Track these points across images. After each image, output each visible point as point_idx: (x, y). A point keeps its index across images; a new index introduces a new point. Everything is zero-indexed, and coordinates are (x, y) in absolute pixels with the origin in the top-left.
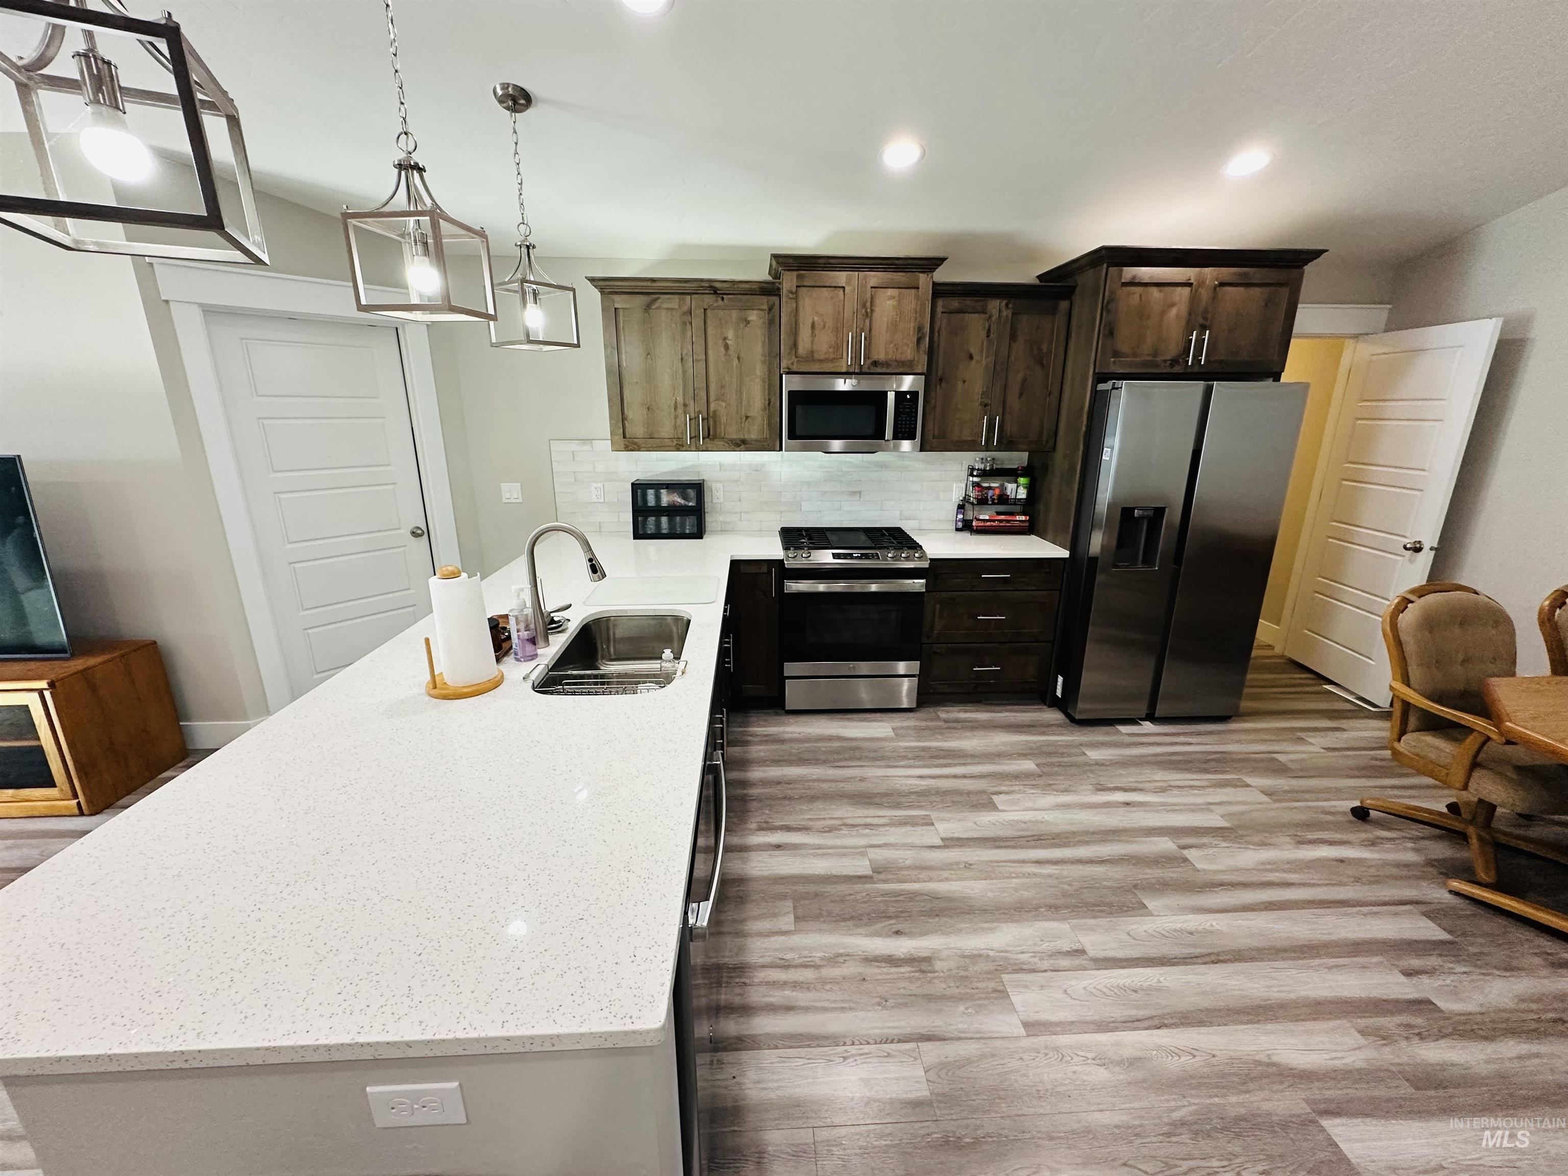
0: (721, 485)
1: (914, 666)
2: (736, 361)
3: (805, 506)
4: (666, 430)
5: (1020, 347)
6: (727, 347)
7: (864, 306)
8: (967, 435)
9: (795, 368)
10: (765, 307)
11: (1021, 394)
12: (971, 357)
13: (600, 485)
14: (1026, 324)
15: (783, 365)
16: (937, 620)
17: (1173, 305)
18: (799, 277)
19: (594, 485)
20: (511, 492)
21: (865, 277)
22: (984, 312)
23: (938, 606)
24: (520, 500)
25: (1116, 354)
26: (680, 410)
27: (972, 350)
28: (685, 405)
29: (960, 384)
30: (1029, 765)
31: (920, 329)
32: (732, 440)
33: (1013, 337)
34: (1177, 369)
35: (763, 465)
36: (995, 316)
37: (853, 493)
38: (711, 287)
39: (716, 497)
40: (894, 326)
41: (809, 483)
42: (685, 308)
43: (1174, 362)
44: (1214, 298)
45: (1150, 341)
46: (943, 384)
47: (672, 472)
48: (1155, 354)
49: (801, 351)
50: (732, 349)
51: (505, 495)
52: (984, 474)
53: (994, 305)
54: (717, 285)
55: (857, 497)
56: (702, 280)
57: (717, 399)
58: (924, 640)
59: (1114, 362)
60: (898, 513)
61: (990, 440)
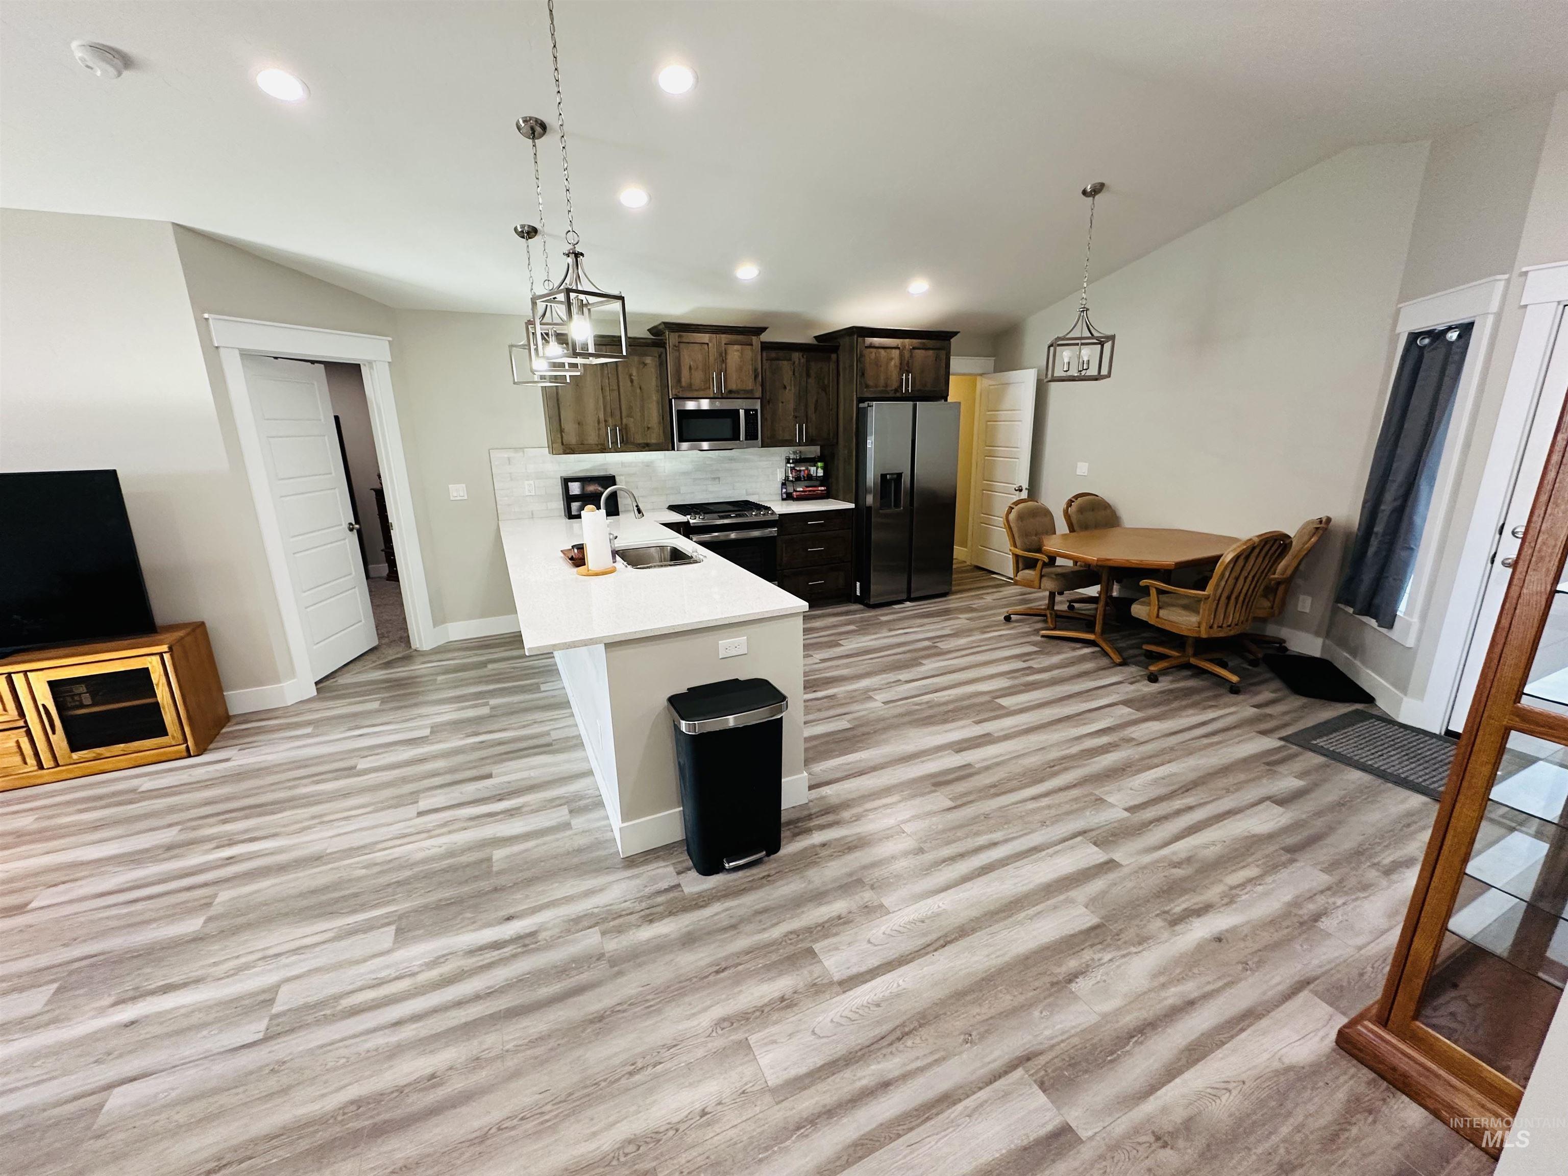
0: (623, 478)
2: (638, 391)
3: (683, 489)
4: (592, 439)
5: (811, 381)
6: (632, 381)
7: (721, 355)
8: (787, 436)
9: (680, 395)
10: (656, 355)
11: (816, 410)
12: (785, 388)
14: (814, 367)
15: (670, 393)
17: (892, 359)
18: (680, 336)
19: (526, 482)
20: (457, 491)
21: (720, 338)
22: (790, 360)
24: (466, 498)
25: (867, 386)
26: (603, 425)
27: (786, 384)
28: (606, 421)
29: (780, 404)
31: (756, 370)
32: (639, 444)
33: (808, 375)
34: (898, 395)
35: (652, 462)
36: (797, 363)
37: (714, 479)
40: (740, 369)
41: (684, 473)
43: (896, 391)
44: (911, 356)
45: (882, 377)
46: (771, 405)
47: (587, 470)
48: (886, 386)
49: (683, 384)
50: (635, 383)
51: (453, 494)
52: (797, 462)
53: (796, 356)
55: (717, 481)
57: (628, 416)
58: (778, 568)
59: (866, 391)
60: (744, 492)
61: (801, 439)
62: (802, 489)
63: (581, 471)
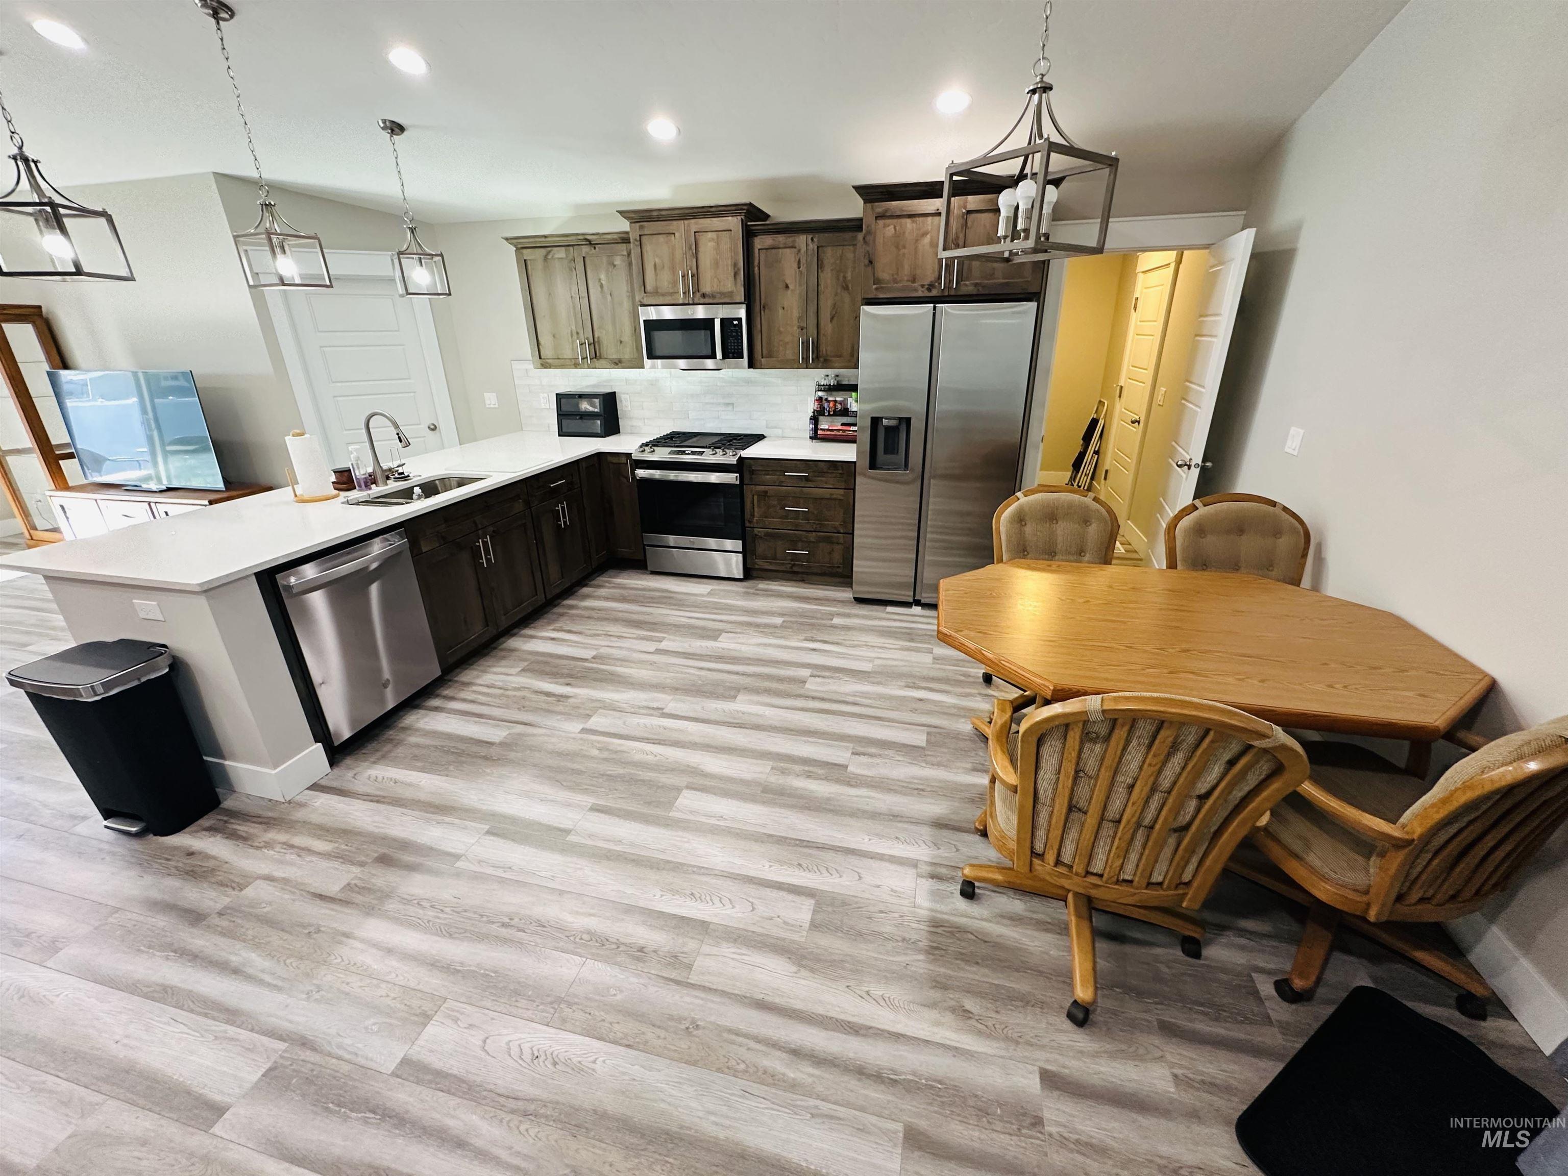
0: (628, 396)
1: (737, 545)
2: (609, 297)
3: (692, 415)
4: (566, 353)
5: (827, 276)
6: (602, 286)
7: (690, 248)
8: (789, 355)
9: (645, 302)
10: (625, 253)
11: (832, 319)
12: (787, 287)
13: (546, 395)
14: (830, 255)
15: (637, 298)
16: (756, 509)
17: (925, 234)
18: (641, 228)
19: (542, 395)
20: (491, 399)
21: (689, 225)
22: (793, 247)
23: (756, 497)
24: (497, 406)
25: (877, 281)
26: (574, 337)
27: (788, 282)
28: (578, 333)
29: (781, 311)
30: (778, 621)
31: (735, 265)
32: (612, 360)
33: (820, 266)
34: (934, 293)
35: (657, 380)
36: (803, 249)
37: (728, 404)
38: (586, 240)
39: (625, 405)
40: (716, 264)
41: (692, 396)
42: (571, 257)
43: (930, 287)
44: (965, 225)
45: (906, 270)
46: (767, 311)
47: (594, 386)
48: (914, 280)
49: (649, 288)
50: (605, 288)
51: (488, 402)
52: (830, 389)
53: (802, 240)
54: (589, 237)
55: (730, 408)
56: (577, 235)
57: (599, 328)
58: (747, 524)
59: (877, 289)
60: (764, 423)
61: (806, 359)
62: (827, 427)
63: (587, 387)
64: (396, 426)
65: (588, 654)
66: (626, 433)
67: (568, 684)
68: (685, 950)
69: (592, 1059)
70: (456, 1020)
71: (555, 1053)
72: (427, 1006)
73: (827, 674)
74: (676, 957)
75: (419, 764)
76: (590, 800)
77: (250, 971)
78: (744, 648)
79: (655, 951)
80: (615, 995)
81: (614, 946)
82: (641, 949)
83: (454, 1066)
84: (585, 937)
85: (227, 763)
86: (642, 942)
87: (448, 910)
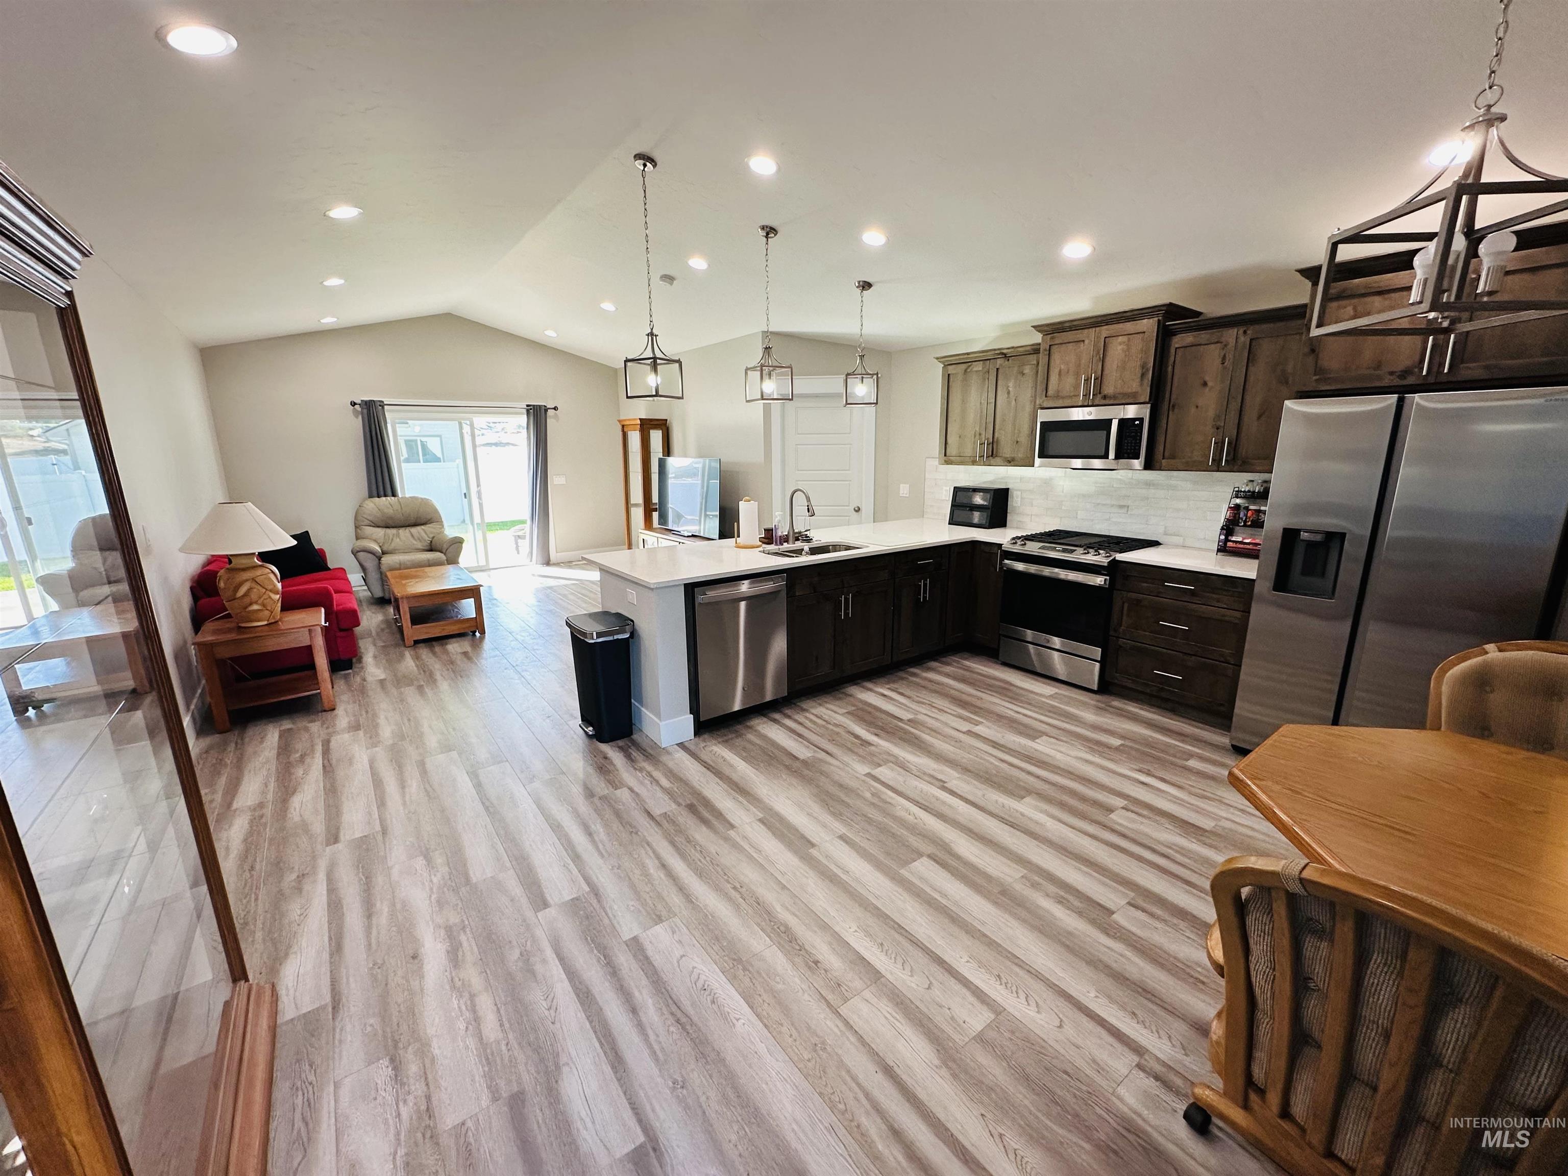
0: (1019, 493)
1: (1097, 652)
2: (1013, 402)
3: (1081, 515)
4: (968, 452)
5: (1259, 370)
6: (1009, 393)
7: (1098, 353)
8: (1197, 456)
9: (1045, 405)
10: (1035, 362)
11: (1259, 417)
12: (1205, 384)
14: (1265, 347)
15: (1038, 402)
16: (1125, 618)
19: (945, 488)
20: (904, 490)
21: (1100, 332)
22: (1219, 342)
23: (1126, 605)
24: (908, 496)
25: (1320, 373)
26: (977, 437)
27: (1207, 378)
28: (980, 434)
29: (1193, 410)
30: (1116, 742)
31: (1144, 366)
32: (1005, 458)
33: (1251, 359)
34: (1410, 380)
35: (1051, 479)
36: (1232, 344)
37: (1121, 507)
38: (1003, 354)
39: (1015, 501)
40: (1123, 367)
41: (1084, 496)
42: (985, 370)
43: (1401, 376)
45: (1370, 353)
46: (1176, 410)
47: (991, 482)
48: (1378, 366)
49: (1050, 393)
50: (1012, 394)
51: (901, 492)
52: (1248, 496)
53: (1231, 335)
54: (1005, 351)
55: (1124, 510)
56: (995, 350)
57: (1000, 429)
58: (1112, 633)
59: (1316, 380)
61: (1217, 461)
62: (1240, 539)
63: (984, 483)
64: (808, 499)
65: (906, 716)
66: (1011, 528)
67: (876, 735)
68: (850, 984)
69: (737, 1017)
70: (674, 932)
71: (717, 995)
72: (664, 913)
73: (1145, 812)
74: (839, 985)
75: (744, 754)
76: (842, 829)
77: (596, 838)
78: (1059, 756)
79: (826, 971)
80: (778, 983)
81: (798, 948)
82: (816, 962)
83: (658, 960)
84: (782, 928)
85: (643, 709)
86: (820, 958)
87: (708, 858)
